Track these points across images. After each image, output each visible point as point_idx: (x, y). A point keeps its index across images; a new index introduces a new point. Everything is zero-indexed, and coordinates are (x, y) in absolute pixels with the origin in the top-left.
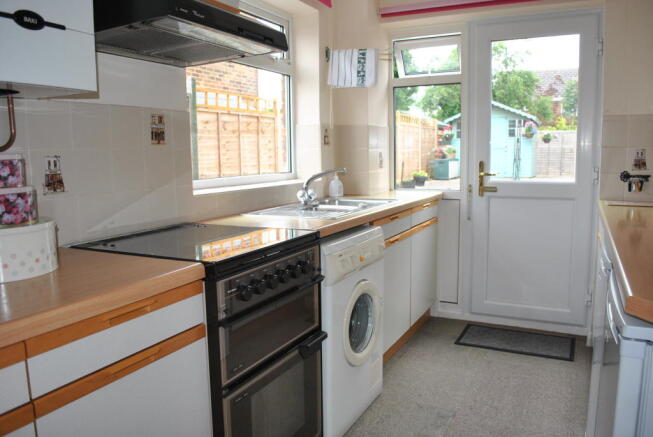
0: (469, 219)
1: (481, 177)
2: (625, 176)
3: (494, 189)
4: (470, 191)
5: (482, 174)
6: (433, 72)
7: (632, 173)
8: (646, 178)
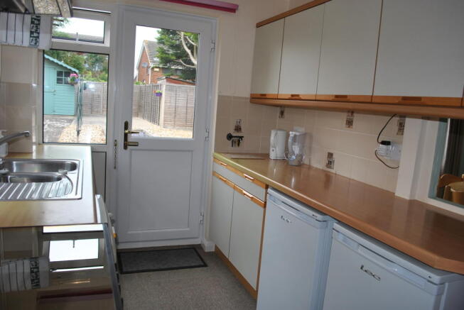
0: (115, 168)
1: (126, 135)
2: (230, 137)
3: (136, 144)
4: (116, 145)
5: (127, 132)
6: (80, 40)
7: (234, 135)
8: (241, 137)
